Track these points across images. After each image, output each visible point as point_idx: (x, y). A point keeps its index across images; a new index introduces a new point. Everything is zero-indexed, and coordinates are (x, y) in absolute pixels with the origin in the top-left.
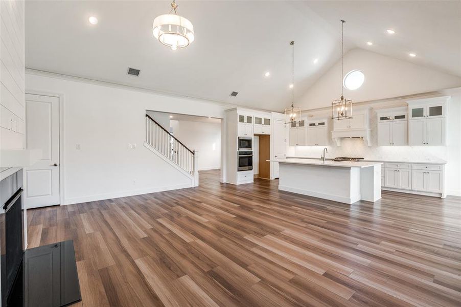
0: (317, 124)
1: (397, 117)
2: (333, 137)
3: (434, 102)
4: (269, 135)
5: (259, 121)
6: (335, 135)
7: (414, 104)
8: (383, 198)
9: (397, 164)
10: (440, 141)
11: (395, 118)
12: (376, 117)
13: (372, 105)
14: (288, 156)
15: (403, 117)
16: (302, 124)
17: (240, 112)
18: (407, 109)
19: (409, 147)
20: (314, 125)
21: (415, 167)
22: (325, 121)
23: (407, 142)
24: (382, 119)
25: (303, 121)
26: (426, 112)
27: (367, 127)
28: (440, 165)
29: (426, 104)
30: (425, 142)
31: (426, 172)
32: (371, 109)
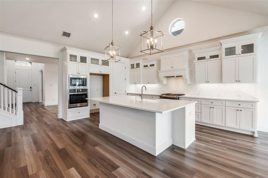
0: (149, 66)
1: (212, 57)
2: (160, 76)
3: (246, 40)
4: (109, 75)
5: (95, 61)
6: (162, 75)
7: (228, 44)
8: (198, 139)
9: (212, 101)
10: (252, 78)
11: (210, 58)
12: (194, 58)
13: (191, 48)
14: (128, 92)
15: (217, 56)
16: (138, 65)
17: (70, 51)
18: (221, 49)
19: (222, 84)
20: (146, 66)
21: (228, 104)
22: (155, 63)
23: (221, 81)
24: (199, 59)
25: (139, 64)
26: (239, 50)
27: (186, 66)
28: (253, 103)
29: (238, 43)
30: (237, 80)
31: (239, 109)
32: (190, 51)
